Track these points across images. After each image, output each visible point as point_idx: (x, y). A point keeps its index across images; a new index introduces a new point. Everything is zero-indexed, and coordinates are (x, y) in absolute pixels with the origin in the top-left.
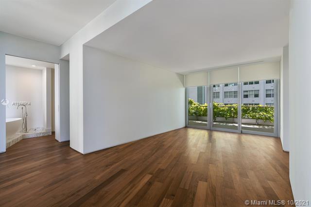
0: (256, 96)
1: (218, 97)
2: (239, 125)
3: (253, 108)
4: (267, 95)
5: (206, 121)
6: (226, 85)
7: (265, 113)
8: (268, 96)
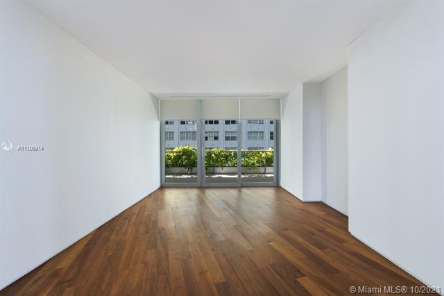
0: (216, 138)
1: (172, 138)
2: (239, 176)
3: (235, 153)
4: (226, 137)
5: (196, 174)
6: (183, 123)
7: (247, 159)
8: (227, 139)
